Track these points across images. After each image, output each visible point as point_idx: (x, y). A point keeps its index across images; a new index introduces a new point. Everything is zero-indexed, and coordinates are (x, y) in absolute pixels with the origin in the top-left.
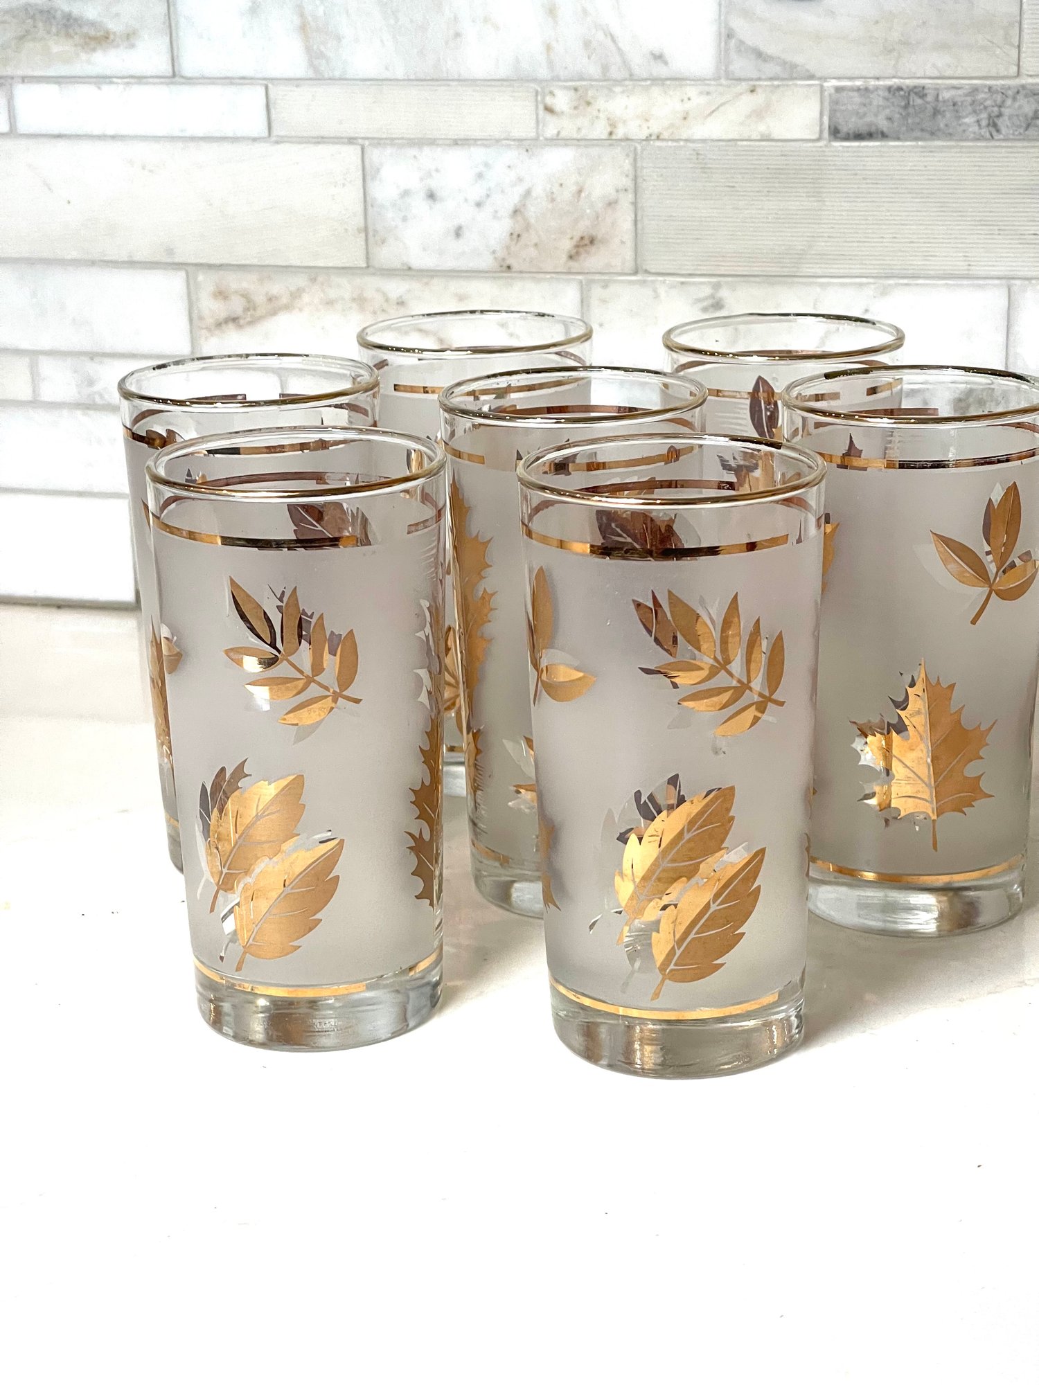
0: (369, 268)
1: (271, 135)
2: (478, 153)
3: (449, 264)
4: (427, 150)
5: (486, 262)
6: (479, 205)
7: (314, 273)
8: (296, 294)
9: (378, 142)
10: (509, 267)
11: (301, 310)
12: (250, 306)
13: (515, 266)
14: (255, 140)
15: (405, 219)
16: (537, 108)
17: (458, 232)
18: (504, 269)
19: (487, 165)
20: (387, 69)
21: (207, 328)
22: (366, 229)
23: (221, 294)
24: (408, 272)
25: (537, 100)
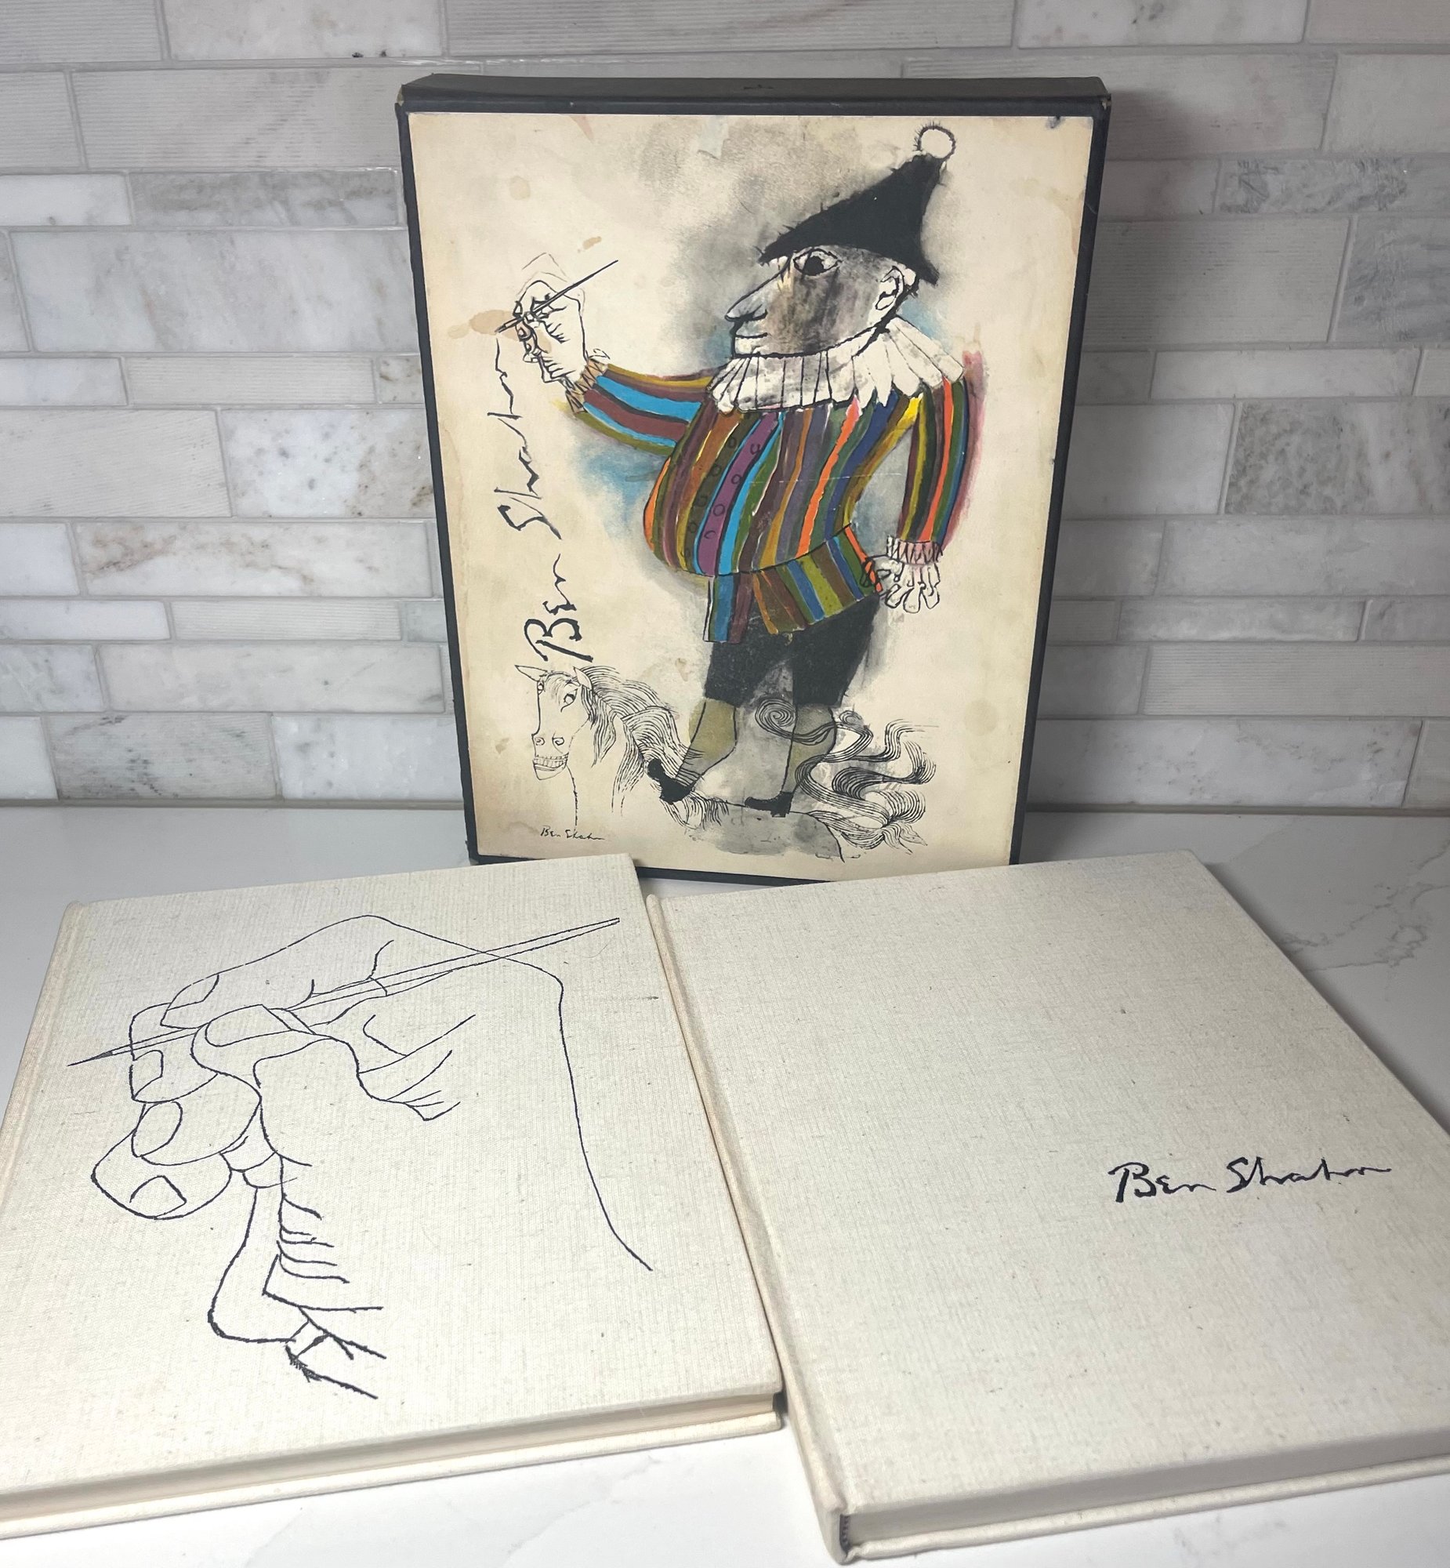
0: (235, 517)
1: (130, 402)
2: (325, 416)
3: (306, 512)
4: (276, 414)
5: (338, 510)
6: (327, 460)
7: (184, 523)
8: (169, 541)
9: (229, 408)
10: (360, 514)
11: (175, 554)
12: (128, 552)
13: (366, 512)
14: (113, 407)
15: (261, 474)
16: (373, 377)
17: (311, 484)
18: (356, 515)
19: (332, 426)
20: (231, 343)
21: (90, 572)
22: (227, 482)
23: (99, 542)
24: (268, 519)
25: (372, 370)
